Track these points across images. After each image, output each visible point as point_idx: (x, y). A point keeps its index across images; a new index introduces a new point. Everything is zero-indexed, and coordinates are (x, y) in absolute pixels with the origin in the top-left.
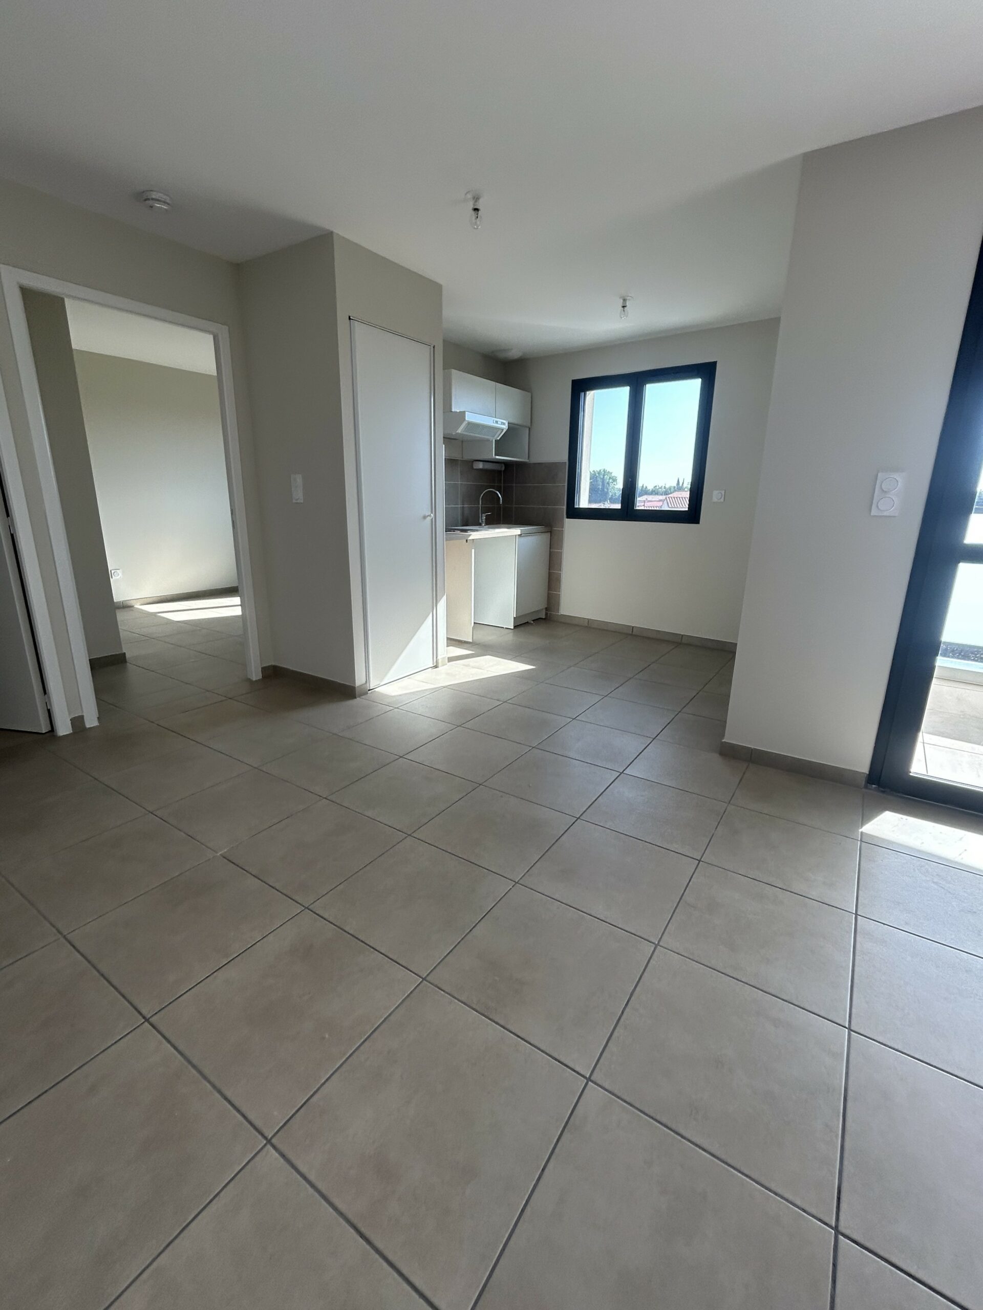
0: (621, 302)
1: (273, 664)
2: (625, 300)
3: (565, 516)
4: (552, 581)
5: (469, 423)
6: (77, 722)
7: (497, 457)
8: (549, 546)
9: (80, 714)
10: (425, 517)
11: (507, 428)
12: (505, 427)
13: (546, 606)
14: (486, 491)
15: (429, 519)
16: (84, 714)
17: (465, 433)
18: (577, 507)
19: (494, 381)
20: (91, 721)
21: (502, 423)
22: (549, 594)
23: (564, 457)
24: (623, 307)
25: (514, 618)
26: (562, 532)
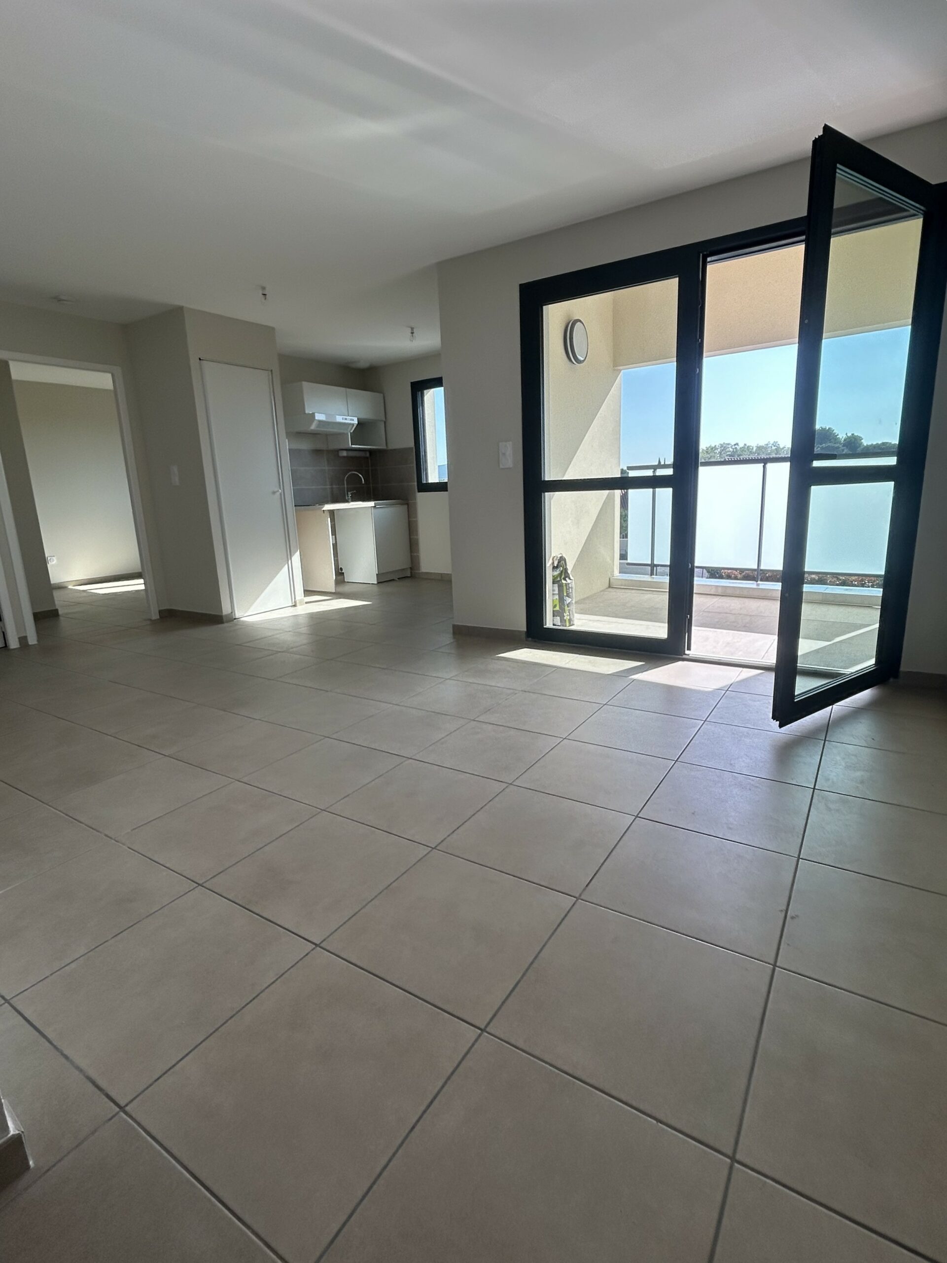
0: (409, 330)
1: (169, 608)
2: (412, 329)
3: (416, 490)
4: (413, 545)
5: (320, 421)
6: (23, 640)
7: (353, 446)
8: (407, 516)
9: (25, 635)
10: (274, 493)
11: (357, 423)
12: (356, 422)
13: (410, 566)
14: (348, 474)
15: (278, 494)
16: (28, 635)
17: (318, 429)
18: (425, 482)
19: (343, 387)
20: (32, 640)
21: (351, 419)
22: (411, 556)
23: (412, 444)
24: (412, 333)
25: (377, 574)
26: (415, 504)
